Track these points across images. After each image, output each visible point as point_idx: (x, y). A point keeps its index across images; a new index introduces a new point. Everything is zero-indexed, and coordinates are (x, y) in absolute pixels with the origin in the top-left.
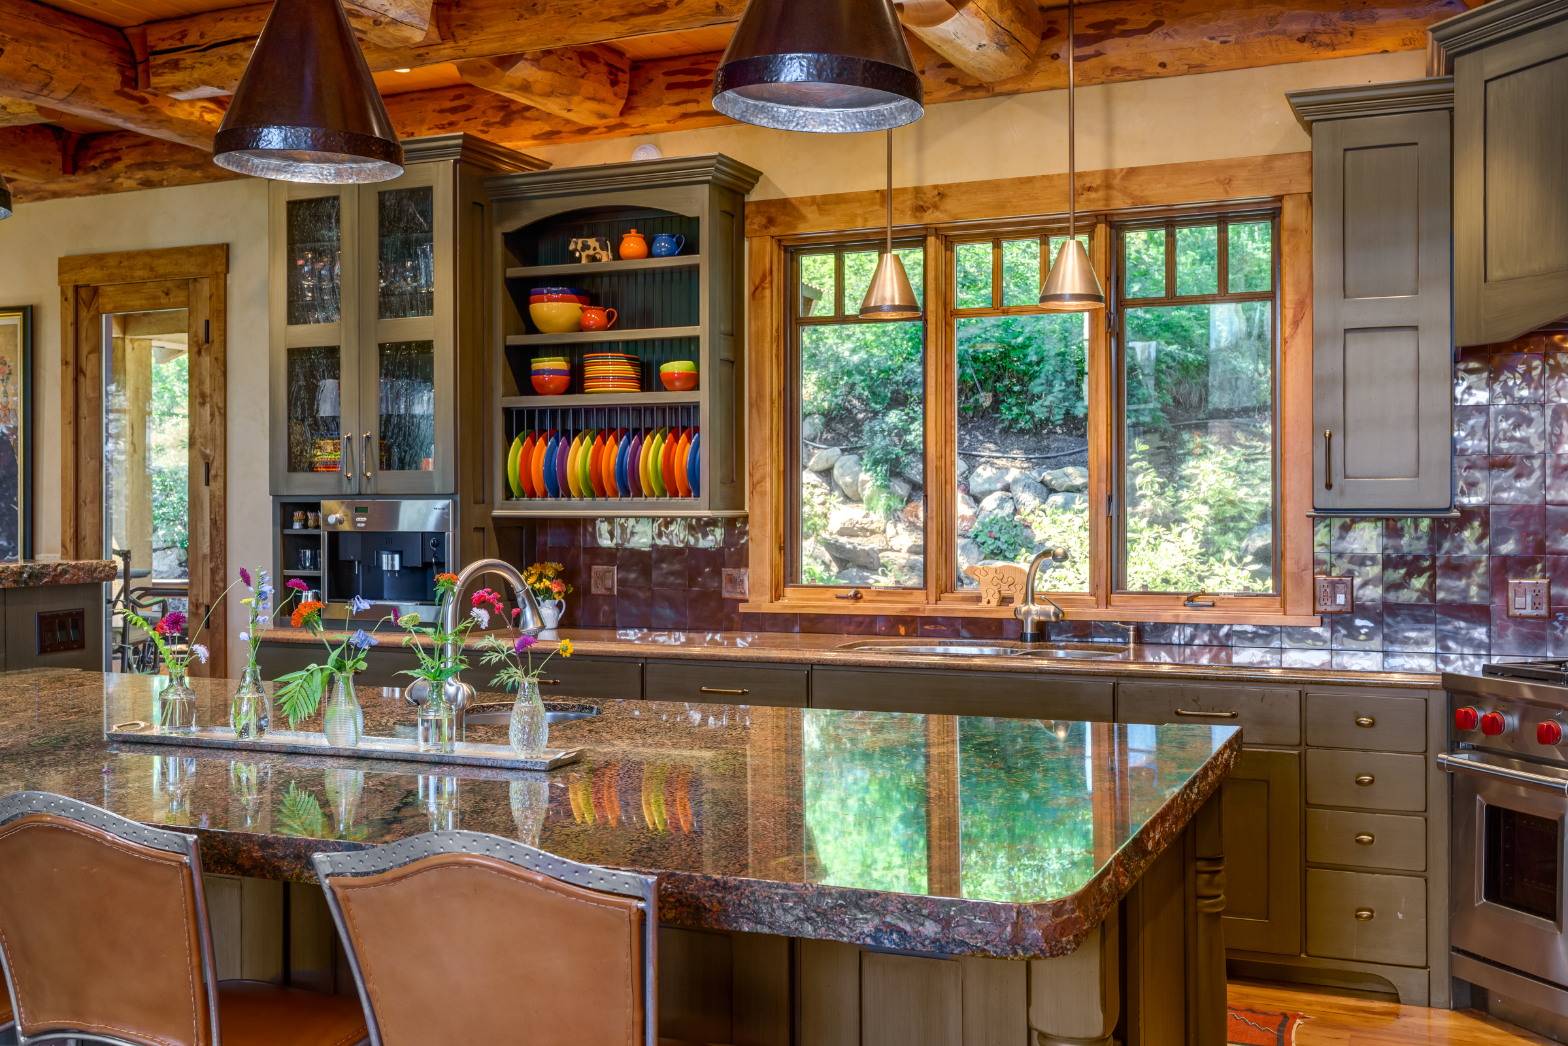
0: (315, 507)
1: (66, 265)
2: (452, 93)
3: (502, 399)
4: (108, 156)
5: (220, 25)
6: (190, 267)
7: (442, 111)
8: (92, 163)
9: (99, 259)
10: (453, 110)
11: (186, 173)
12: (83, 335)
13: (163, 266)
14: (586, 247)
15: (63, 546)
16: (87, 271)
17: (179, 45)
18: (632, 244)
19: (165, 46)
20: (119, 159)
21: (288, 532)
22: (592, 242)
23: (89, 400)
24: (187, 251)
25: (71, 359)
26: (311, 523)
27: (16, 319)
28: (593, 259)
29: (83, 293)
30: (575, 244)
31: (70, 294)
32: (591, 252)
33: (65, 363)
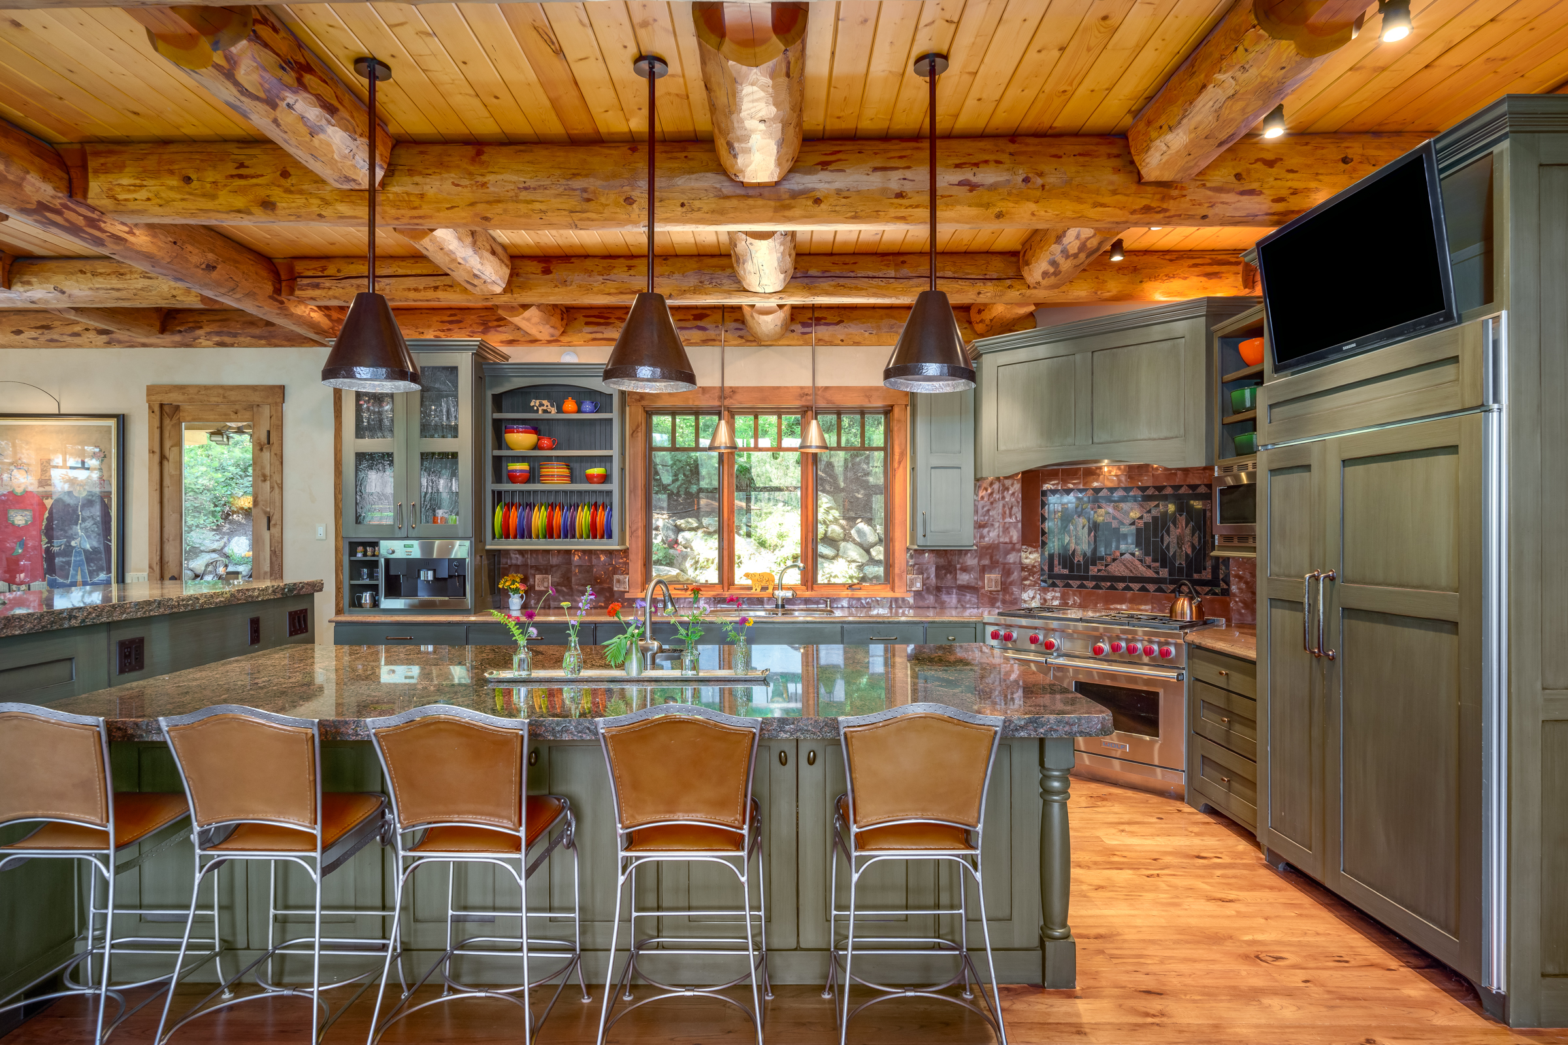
0: (374, 544)
1: (151, 390)
2: (449, 312)
3: (490, 486)
4: (191, 325)
5: (352, 266)
6: (256, 398)
7: (442, 322)
8: (178, 328)
9: (181, 388)
10: (451, 322)
11: (254, 341)
12: (166, 434)
13: (233, 395)
14: (541, 405)
15: (150, 567)
16: (171, 395)
17: (321, 274)
18: (570, 405)
19: (310, 273)
20: (201, 327)
21: (353, 558)
22: (545, 402)
23: (171, 476)
24: (254, 388)
25: (157, 449)
26: (369, 553)
27: (112, 423)
28: (545, 411)
29: (166, 409)
30: (534, 403)
31: (157, 409)
32: (545, 408)
33: (152, 452)
